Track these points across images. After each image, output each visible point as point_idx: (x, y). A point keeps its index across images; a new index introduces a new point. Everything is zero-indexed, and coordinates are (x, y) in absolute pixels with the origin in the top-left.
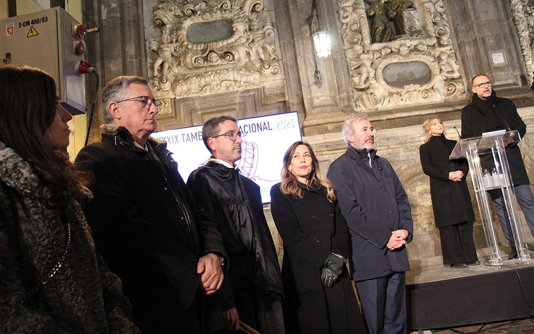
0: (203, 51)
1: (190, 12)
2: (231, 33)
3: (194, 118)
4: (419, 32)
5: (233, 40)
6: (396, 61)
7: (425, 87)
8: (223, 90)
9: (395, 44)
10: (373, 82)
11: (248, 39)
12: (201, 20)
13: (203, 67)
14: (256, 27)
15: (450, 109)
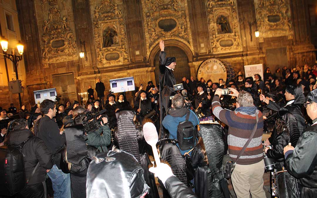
0: (56, 50)
1: (52, 38)
2: (64, 45)
3: (55, 68)
4: (117, 43)
5: (64, 47)
6: (109, 53)
7: (117, 61)
8: (62, 61)
9: (109, 48)
10: (103, 59)
11: (69, 46)
12: (55, 40)
13: (56, 54)
14: (71, 43)
15: (123, 67)
